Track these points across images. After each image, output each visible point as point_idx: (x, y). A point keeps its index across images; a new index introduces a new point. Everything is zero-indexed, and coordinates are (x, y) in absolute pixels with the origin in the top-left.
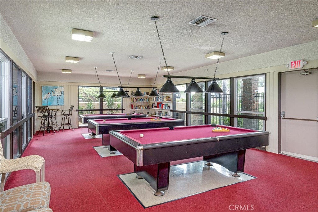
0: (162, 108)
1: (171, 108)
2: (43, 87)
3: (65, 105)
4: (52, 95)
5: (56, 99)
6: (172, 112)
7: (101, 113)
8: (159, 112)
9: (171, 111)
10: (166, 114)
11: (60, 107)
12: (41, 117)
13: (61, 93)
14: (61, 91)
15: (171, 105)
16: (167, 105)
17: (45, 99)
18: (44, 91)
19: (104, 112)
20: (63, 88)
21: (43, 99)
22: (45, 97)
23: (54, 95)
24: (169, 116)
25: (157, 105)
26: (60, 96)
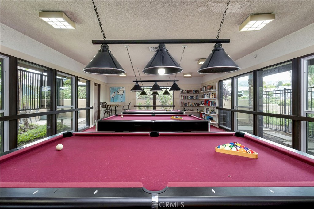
0: (209, 105)
1: (217, 106)
2: (111, 88)
3: (126, 102)
4: (117, 94)
5: (119, 97)
6: (218, 110)
7: (154, 109)
8: (207, 109)
9: (217, 108)
10: (213, 111)
11: (123, 103)
12: (104, 110)
13: (123, 92)
14: (123, 91)
15: (217, 102)
16: (214, 102)
17: (112, 97)
18: (112, 91)
19: (157, 108)
20: (124, 88)
21: (111, 97)
22: (112, 95)
23: (118, 93)
24: (216, 113)
25: (205, 103)
26: (122, 94)
